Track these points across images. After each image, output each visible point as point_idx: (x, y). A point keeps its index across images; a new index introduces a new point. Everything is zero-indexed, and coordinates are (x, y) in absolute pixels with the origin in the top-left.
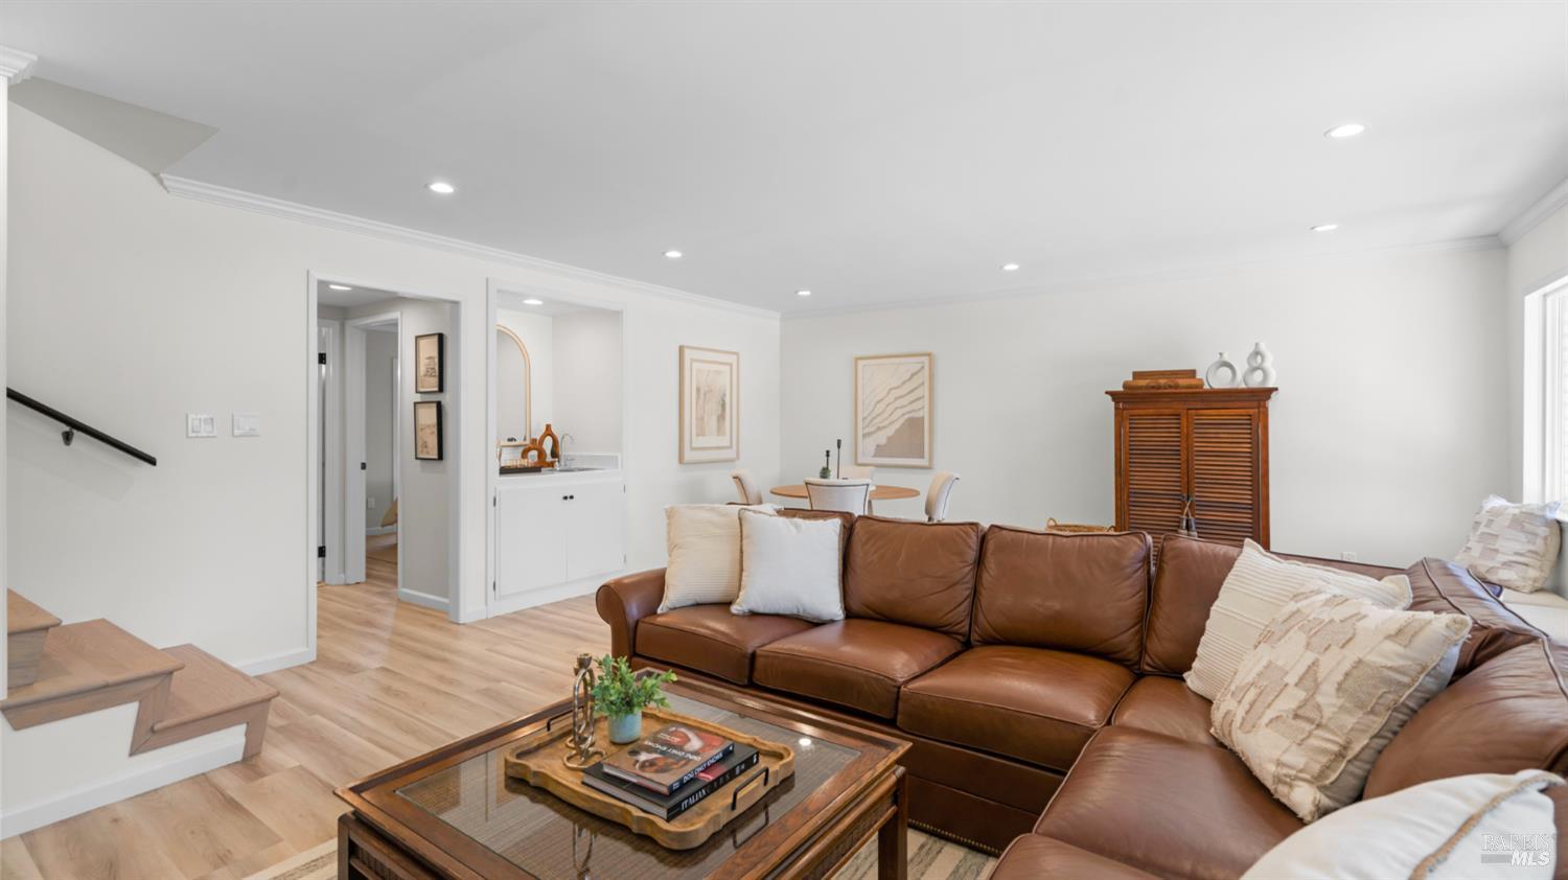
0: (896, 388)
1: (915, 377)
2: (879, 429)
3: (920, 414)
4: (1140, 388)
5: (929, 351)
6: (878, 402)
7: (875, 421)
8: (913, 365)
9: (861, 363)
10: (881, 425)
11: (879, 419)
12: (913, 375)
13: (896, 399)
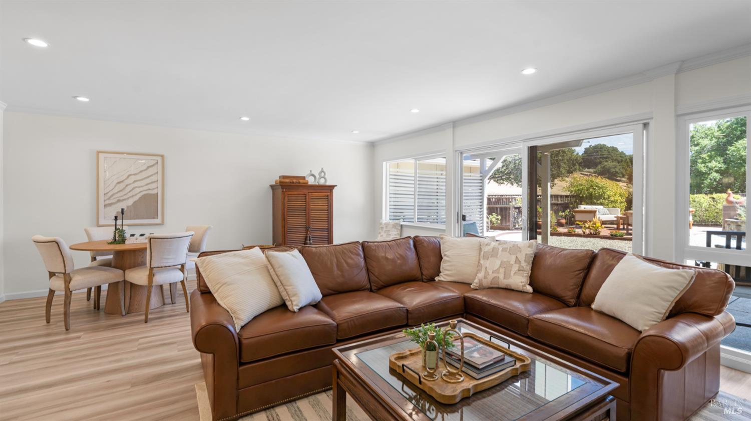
0: (135, 174)
1: (150, 169)
2: (119, 201)
3: (154, 192)
4: (286, 182)
5: (163, 154)
6: (119, 183)
7: (114, 197)
8: (149, 161)
9: (101, 155)
10: (121, 198)
11: (119, 195)
12: (148, 167)
13: (135, 182)
